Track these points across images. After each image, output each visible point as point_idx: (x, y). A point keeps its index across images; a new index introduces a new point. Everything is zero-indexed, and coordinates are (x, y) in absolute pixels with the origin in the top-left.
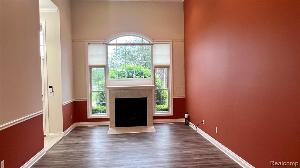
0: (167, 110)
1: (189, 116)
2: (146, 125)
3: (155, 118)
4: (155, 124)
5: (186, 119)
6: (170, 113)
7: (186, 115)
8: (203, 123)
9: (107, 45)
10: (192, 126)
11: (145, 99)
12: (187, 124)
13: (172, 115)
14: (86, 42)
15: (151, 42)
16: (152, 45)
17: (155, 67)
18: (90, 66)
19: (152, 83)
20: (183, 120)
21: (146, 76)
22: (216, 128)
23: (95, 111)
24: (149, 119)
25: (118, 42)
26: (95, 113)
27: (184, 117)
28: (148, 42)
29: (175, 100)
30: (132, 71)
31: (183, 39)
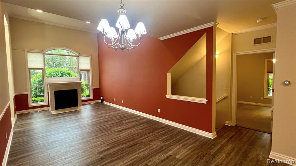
0: (89, 96)
1: (103, 98)
2: (77, 106)
3: (83, 101)
4: (83, 105)
5: (101, 100)
6: (91, 97)
7: (101, 98)
8: (114, 100)
9: (44, 54)
10: (105, 103)
11: (76, 90)
12: (102, 102)
13: (92, 98)
14: (25, 51)
15: (78, 55)
16: (78, 56)
17: (80, 71)
18: (29, 69)
19: (79, 80)
20: (100, 101)
21: (72, 76)
22: (123, 101)
23: (34, 101)
24: (79, 102)
25: (53, 53)
26: (34, 103)
27: (100, 99)
28: (75, 55)
29: (94, 90)
30: (61, 72)
31: (98, 54)
